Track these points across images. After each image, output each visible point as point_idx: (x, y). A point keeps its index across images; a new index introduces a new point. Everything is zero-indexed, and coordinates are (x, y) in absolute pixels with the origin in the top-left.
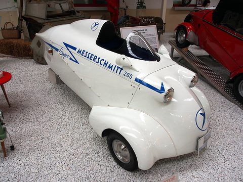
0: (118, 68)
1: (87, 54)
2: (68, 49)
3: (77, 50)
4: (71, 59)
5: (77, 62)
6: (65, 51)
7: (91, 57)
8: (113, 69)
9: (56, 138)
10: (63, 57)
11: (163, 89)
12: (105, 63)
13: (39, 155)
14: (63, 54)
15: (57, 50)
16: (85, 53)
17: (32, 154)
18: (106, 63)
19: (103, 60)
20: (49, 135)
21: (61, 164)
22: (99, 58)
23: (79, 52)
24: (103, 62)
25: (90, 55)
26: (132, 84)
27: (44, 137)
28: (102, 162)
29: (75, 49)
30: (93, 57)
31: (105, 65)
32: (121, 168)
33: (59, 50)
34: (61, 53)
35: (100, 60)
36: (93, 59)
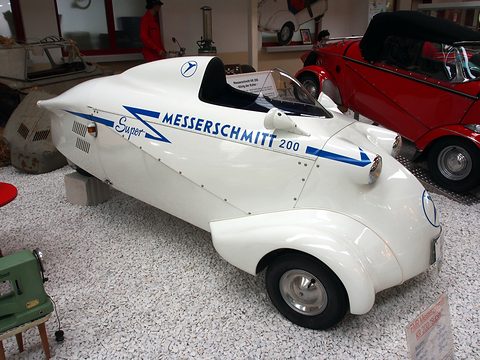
0: (265, 135)
1: (189, 121)
2: (139, 118)
3: (162, 117)
4: (148, 136)
5: (164, 139)
6: (133, 122)
7: (198, 124)
8: (253, 141)
9: (144, 303)
10: (127, 135)
11: (364, 156)
12: (233, 132)
13: (123, 340)
14: (127, 130)
15: (110, 124)
16: (182, 119)
17: (107, 341)
18: (236, 130)
19: (229, 126)
20: (124, 300)
21: (182, 347)
22: (218, 124)
23: (167, 119)
24: (227, 131)
25: (195, 122)
26: (301, 160)
27: (117, 304)
28: (260, 326)
29: (156, 115)
30: (204, 124)
31: (234, 135)
32: (302, 329)
33: (116, 123)
34: (122, 127)
35: (220, 128)
36: (203, 128)
